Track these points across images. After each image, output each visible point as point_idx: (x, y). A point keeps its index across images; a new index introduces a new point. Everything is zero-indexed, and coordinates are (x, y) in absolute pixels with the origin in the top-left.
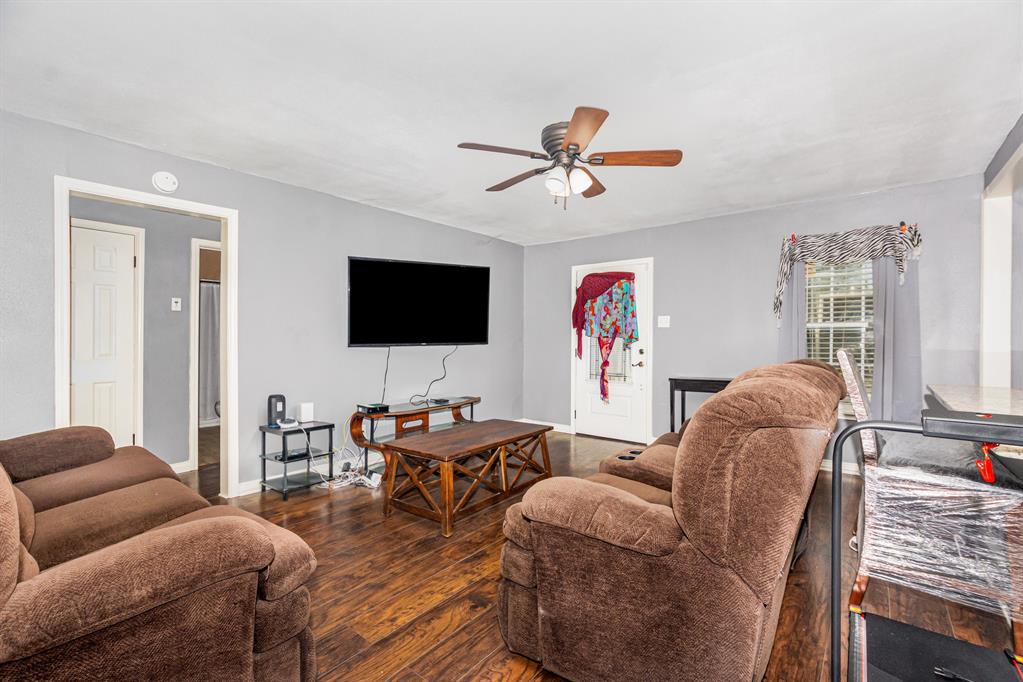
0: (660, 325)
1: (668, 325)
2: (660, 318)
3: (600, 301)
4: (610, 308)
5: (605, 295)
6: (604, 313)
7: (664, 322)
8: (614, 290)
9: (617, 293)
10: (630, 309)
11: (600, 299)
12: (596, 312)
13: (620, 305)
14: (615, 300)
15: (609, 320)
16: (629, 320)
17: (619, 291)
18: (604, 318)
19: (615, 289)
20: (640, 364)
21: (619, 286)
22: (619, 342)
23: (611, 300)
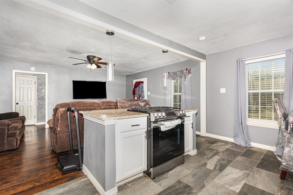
0: (148, 94)
2: (148, 92)
3: (138, 88)
5: (138, 87)
12: (137, 91)
13: (141, 89)
15: (139, 93)
16: (142, 93)
21: (141, 85)
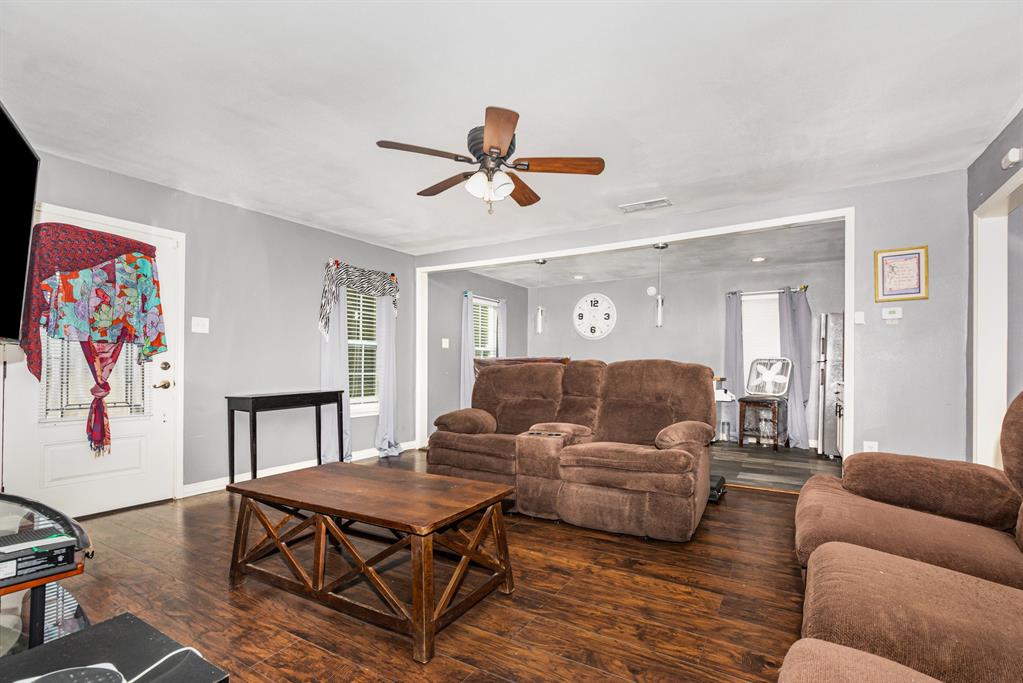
0: (194, 329)
1: (206, 330)
2: (195, 320)
3: (87, 277)
4: (111, 293)
5: (98, 269)
6: (95, 301)
7: (201, 325)
8: (118, 266)
9: (123, 271)
10: (152, 301)
11: (85, 275)
12: (77, 294)
13: (132, 293)
14: (119, 282)
15: (109, 314)
16: (151, 317)
17: (129, 269)
18: (97, 308)
19: (121, 264)
20: (166, 386)
21: (129, 262)
22: (130, 351)
23: (112, 281)
